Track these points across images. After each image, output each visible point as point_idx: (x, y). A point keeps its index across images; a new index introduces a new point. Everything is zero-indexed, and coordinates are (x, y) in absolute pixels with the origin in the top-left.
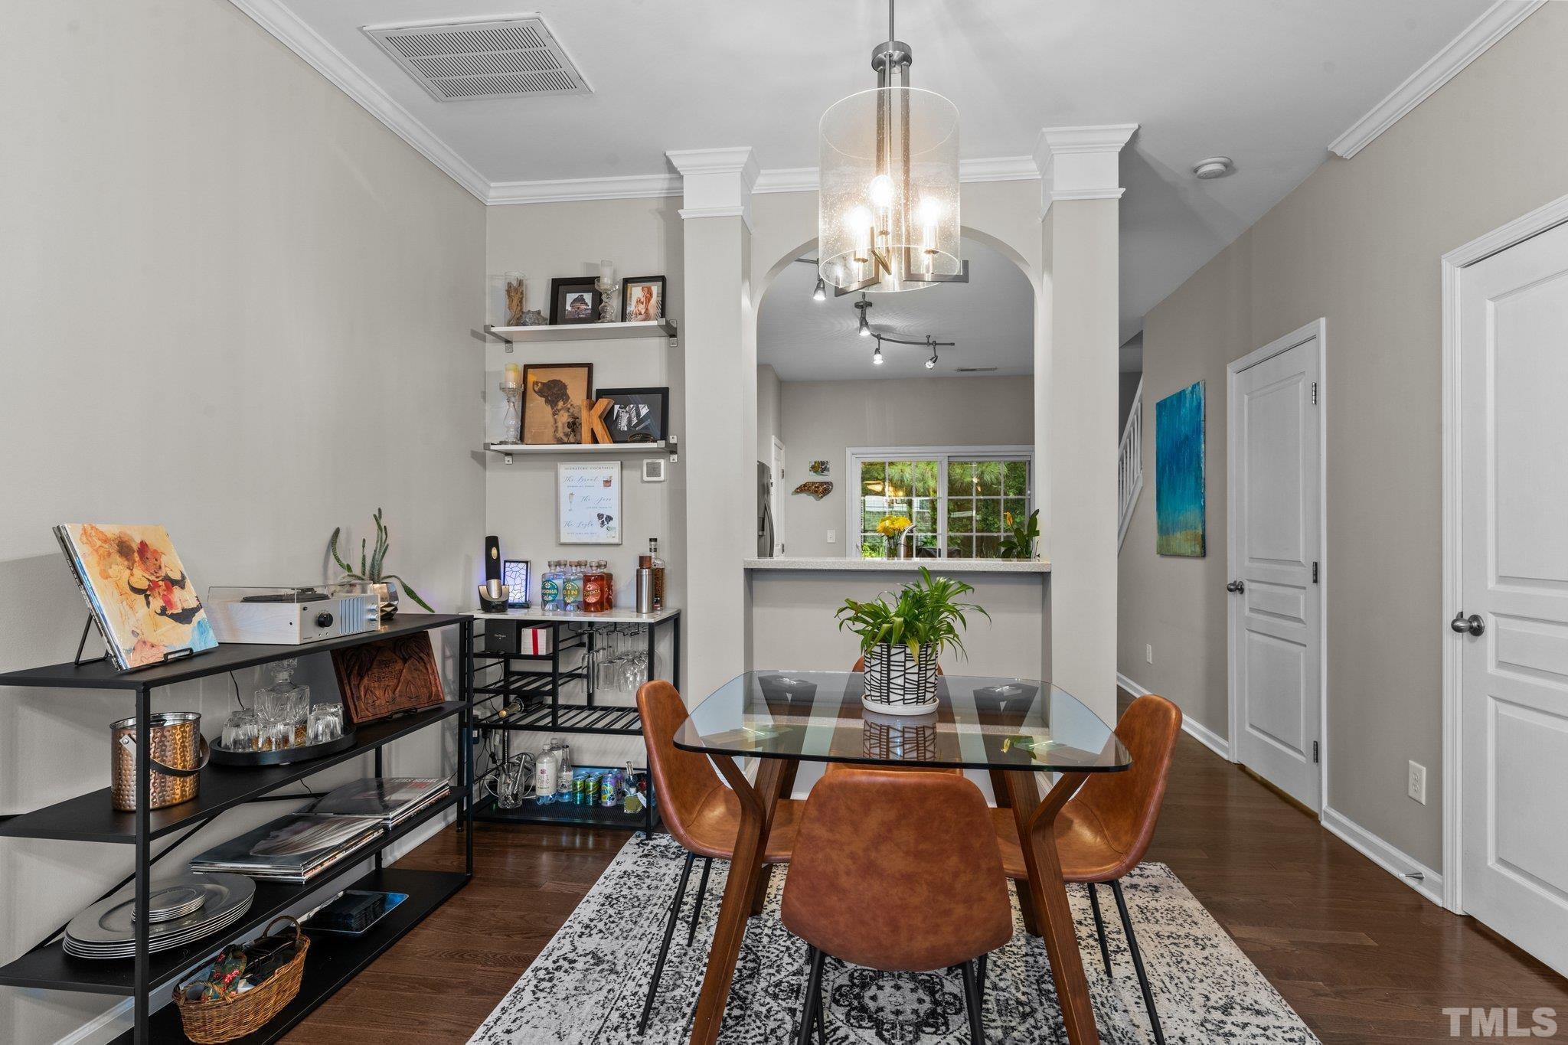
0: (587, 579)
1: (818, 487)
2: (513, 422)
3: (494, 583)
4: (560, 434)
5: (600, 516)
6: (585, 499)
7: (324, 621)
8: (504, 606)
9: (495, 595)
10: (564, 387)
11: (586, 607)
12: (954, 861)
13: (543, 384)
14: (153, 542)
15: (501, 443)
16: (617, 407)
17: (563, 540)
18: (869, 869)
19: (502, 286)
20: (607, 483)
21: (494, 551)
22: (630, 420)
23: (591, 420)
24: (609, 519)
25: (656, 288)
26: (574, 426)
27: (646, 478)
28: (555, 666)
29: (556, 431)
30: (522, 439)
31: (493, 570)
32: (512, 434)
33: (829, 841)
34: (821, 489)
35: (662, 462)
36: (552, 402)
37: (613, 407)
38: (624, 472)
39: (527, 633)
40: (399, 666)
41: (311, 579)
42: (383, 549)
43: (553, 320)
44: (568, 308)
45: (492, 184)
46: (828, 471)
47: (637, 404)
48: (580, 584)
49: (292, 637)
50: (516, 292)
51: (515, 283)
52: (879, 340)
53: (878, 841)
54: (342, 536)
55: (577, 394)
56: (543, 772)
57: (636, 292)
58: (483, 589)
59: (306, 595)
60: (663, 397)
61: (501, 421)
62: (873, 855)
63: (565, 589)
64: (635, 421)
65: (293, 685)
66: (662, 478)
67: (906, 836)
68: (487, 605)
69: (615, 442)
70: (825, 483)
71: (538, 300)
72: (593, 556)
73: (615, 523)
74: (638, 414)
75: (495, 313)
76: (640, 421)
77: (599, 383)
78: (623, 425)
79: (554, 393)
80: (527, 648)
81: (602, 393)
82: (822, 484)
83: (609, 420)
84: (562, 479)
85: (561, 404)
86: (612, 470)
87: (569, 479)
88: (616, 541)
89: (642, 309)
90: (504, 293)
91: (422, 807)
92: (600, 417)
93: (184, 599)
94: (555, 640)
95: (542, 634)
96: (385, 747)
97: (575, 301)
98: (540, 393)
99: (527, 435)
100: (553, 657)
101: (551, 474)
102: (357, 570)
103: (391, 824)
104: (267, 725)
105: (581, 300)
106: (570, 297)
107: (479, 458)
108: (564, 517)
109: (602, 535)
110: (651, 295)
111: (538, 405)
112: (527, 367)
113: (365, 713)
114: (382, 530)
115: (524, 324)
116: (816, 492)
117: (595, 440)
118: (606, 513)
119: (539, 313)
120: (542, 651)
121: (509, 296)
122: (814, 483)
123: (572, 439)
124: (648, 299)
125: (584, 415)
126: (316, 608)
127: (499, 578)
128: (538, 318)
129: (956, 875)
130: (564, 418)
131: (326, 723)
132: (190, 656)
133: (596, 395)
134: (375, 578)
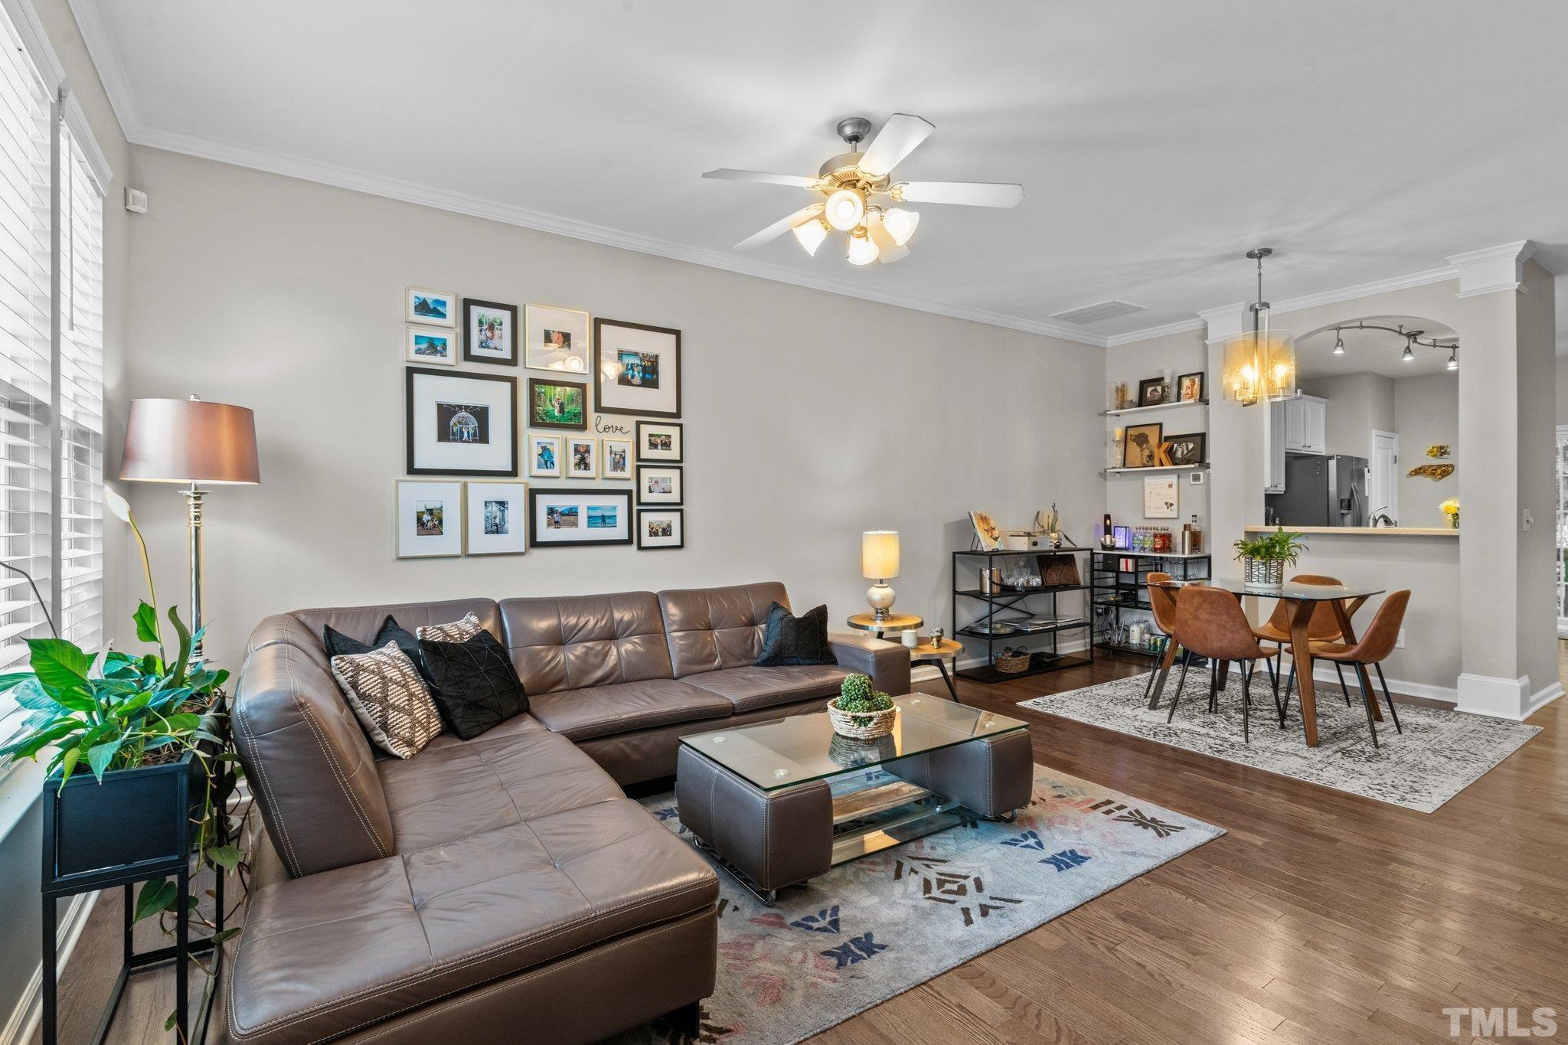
0: (1155, 536)
1: (1435, 470)
2: (1120, 457)
3: (1108, 536)
4: (1145, 461)
5: (1167, 503)
6: (1158, 494)
7: (1035, 544)
8: (1113, 548)
9: (1108, 542)
10: (1147, 436)
11: (1155, 550)
12: (1224, 617)
13: (1136, 436)
14: (987, 516)
15: (1113, 468)
16: (1175, 445)
17: (1146, 516)
18: (1196, 618)
19: (1113, 387)
20: (1170, 486)
21: (1108, 522)
22: (1183, 452)
23: (1160, 454)
24: (1172, 505)
25: (1197, 380)
26: (1151, 457)
27: (1192, 483)
28: (1136, 580)
29: (1142, 460)
30: (1124, 466)
31: (1108, 530)
32: (1119, 463)
33: (1184, 609)
34: (1439, 471)
35: (1201, 473)
36: (1140, 445)
37: (1173, 446)
38: (1181, 480)
39: (1122, 561)
40: (1061, 567)
41: (1029, 529)
42: (1056, 519)
43: (1140, 405)
44: (1148, 395)
45: (1109, 338)
46: (1449, 453)
47: (1187, 443)
48: (1152, 538)
49: (1025, 548)
50: (1121, 391)
51: (1120, 387)
52: (1454, 349)
53: (1197, 609)
54: (1040, 513)
55: (1153, 439)
56: (1133, 631)
57: (1186, 382)
58: (1103, 539)
59: (1029, 534)
60: (1202, 439)
61: (1114, 456)
62: (1196, 613)
63: (1144, 540)
64: (1186, 452)
65: (1025, 567)
66: (1202, 481)
67: (1207, 607)
68: (1104, 547)
69: (1174, 464)
70: (1444, 466)
71: (1133, 394)
72: (1160, 524)
73: (1175, 507)
74: (1187, 448)
75: (1110, 401)
76: (1189, 452)
77: (1165, 434)
78: (1179, 455)
79: (1142, 440)
80: (1123, 568)
81: (1167, 439)
82: (1440, 466)
83: (1170, 453)
84: (1146, 484)
85: (1145, 445)
86: (1173, 479)
87: (1149, 484)
88: (1176, 516)
89: (1189, 391)
90: (1114, 391)
91: (1070, 623)
92: (1165, 451)
93: (996, 534)
94: (1136, 565)
95: (1130, 562)
96: (1057, 593)
97: (1152, 391)
98: (1134, 440)
99: (1127, 461)
100: (1136, 573)
101: (1140, 482)
102: (1046, 528)
103: (1059, 625)
104: (1017, 579)
105: (1156, 390)
106: (1150, 389)
107: (1103, 475)
108: (1147, 505)
109: (1168, 513)
110: (1195, 383)
111: (1133, 447)
112: (1127, 428)
113: (1049, 583)
114: (1056, 512)
115: (1124, 408)
116: (1433, 474)
117: (1162, 464)
118: (1170, 502)
119: (1132, 401)
120: (1130, 569)
121: (1117, 394)
122: (1430, 466)
123: (1150, 464)
124: (1193, 386)
125: (1156, 451)
126: (1033, 539)
127: (1110, 534)
128: (1132, 404)
129: (1226, 622)
130: (1147, 453)
131: (1036, 581)
132: (998, 550)
133: (1162, 439)
134: (1053, 531)
